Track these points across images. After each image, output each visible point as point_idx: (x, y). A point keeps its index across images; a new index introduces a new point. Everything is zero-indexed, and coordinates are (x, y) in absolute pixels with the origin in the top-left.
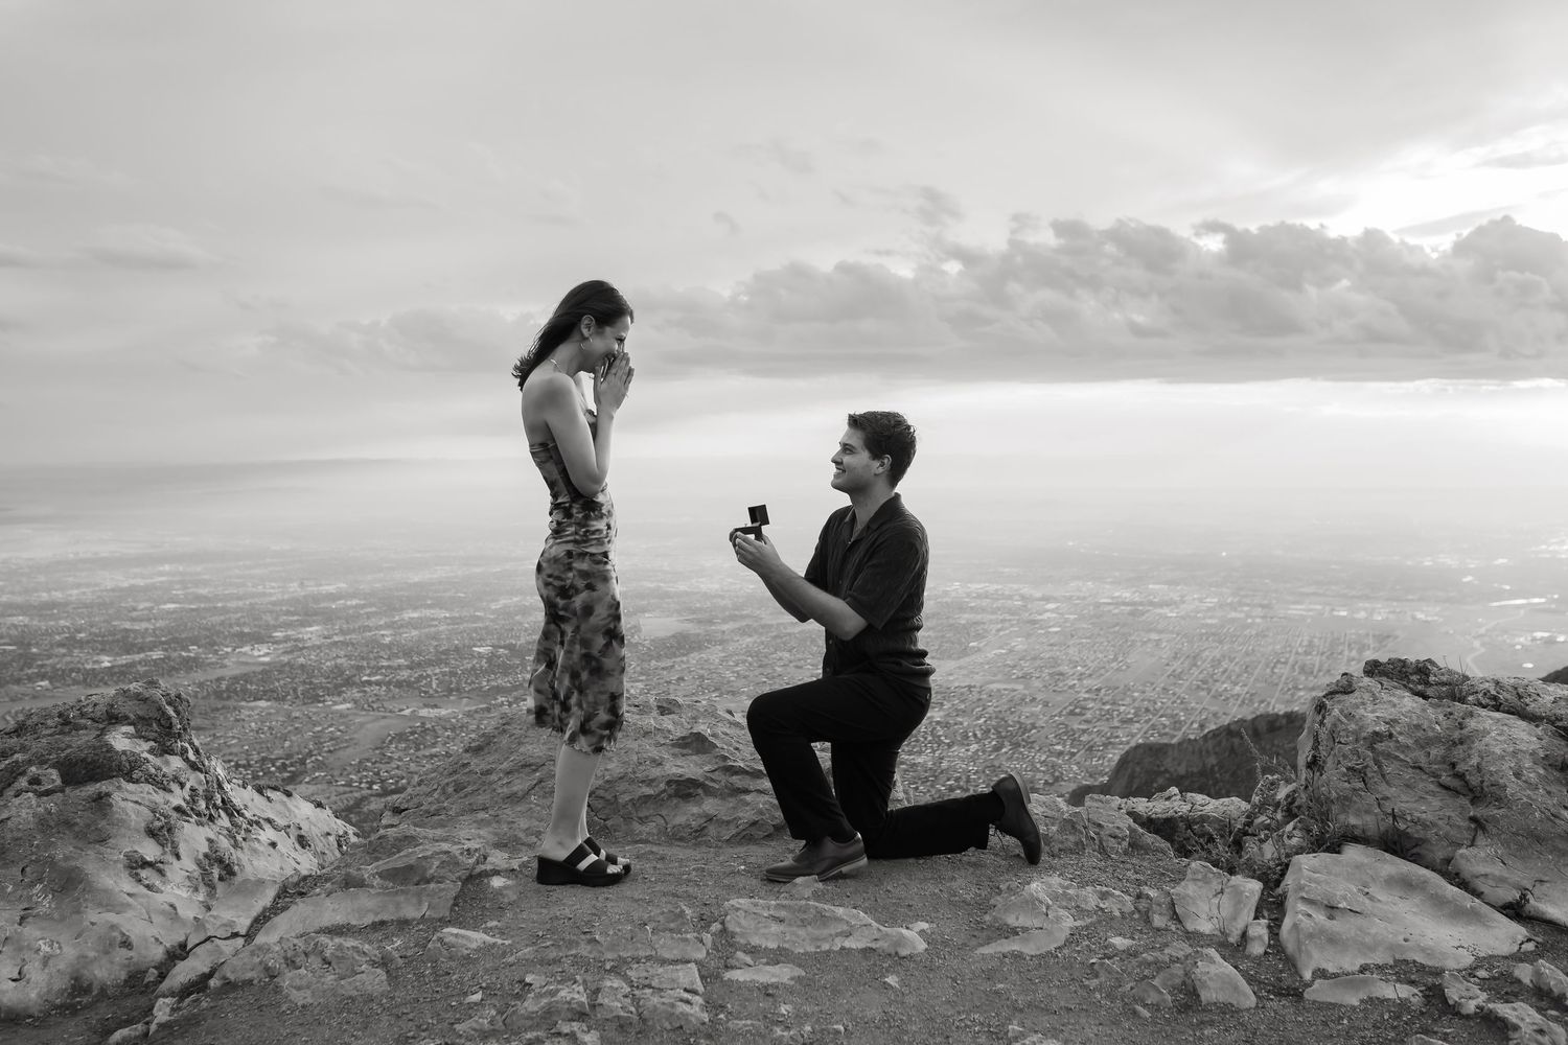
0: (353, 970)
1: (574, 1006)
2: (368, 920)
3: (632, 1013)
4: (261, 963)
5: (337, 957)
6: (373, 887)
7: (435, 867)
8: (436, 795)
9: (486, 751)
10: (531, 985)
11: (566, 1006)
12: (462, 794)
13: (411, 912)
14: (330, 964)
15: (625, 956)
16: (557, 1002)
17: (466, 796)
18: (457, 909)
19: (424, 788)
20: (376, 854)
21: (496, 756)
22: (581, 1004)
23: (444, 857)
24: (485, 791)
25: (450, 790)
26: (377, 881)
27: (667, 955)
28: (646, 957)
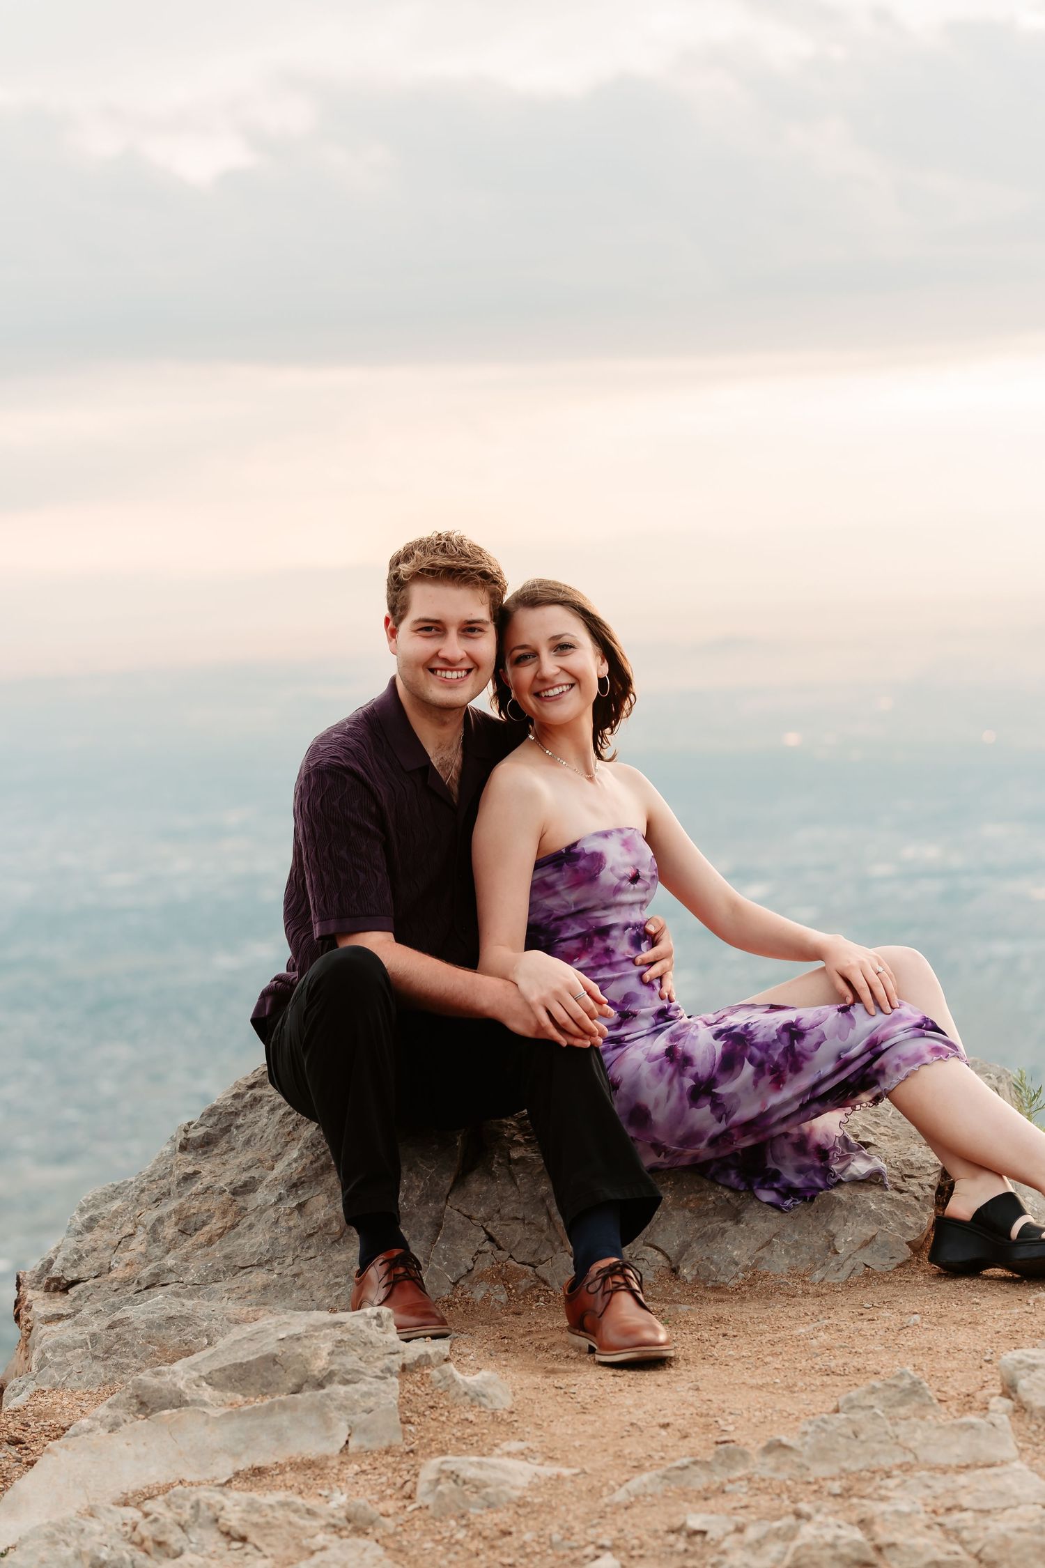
0: (300, 1547)
1: (845, 1550)
2: (225, 1468)
3: (956, 1553)
4: (78, 1556)
5: (256, 1525)
6: (205, 1404)
7: (324, 1354)
8: (138, 1244)
9: (223, 1145)
10: (704, 1533)
11: (829, 1553)
12: (201, 1237)
13: (310, 1445)
14: (243, 1539)
15: (854, 1468)
16: (808, 1546)
17: (210, 1242)
18: (412, 1428)
19: (100, 1236)
20: (115, 1359)
21: (246, 1157)
22: (857, 1546)
23: (338, 1334)
24: (251, 1227)
25: (169, 1231)
26: (207, 1393)
27: (941, 1458)
28: (900, 1466)
